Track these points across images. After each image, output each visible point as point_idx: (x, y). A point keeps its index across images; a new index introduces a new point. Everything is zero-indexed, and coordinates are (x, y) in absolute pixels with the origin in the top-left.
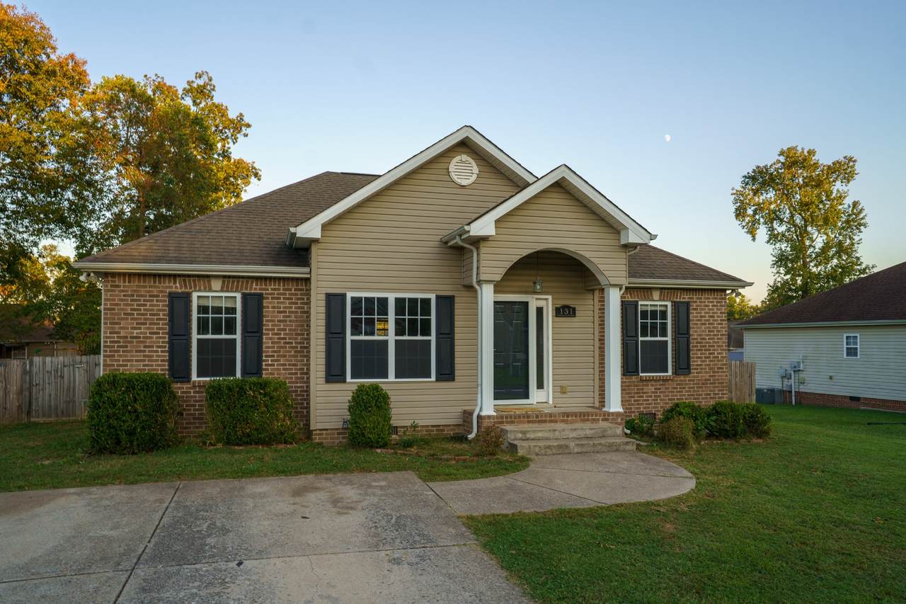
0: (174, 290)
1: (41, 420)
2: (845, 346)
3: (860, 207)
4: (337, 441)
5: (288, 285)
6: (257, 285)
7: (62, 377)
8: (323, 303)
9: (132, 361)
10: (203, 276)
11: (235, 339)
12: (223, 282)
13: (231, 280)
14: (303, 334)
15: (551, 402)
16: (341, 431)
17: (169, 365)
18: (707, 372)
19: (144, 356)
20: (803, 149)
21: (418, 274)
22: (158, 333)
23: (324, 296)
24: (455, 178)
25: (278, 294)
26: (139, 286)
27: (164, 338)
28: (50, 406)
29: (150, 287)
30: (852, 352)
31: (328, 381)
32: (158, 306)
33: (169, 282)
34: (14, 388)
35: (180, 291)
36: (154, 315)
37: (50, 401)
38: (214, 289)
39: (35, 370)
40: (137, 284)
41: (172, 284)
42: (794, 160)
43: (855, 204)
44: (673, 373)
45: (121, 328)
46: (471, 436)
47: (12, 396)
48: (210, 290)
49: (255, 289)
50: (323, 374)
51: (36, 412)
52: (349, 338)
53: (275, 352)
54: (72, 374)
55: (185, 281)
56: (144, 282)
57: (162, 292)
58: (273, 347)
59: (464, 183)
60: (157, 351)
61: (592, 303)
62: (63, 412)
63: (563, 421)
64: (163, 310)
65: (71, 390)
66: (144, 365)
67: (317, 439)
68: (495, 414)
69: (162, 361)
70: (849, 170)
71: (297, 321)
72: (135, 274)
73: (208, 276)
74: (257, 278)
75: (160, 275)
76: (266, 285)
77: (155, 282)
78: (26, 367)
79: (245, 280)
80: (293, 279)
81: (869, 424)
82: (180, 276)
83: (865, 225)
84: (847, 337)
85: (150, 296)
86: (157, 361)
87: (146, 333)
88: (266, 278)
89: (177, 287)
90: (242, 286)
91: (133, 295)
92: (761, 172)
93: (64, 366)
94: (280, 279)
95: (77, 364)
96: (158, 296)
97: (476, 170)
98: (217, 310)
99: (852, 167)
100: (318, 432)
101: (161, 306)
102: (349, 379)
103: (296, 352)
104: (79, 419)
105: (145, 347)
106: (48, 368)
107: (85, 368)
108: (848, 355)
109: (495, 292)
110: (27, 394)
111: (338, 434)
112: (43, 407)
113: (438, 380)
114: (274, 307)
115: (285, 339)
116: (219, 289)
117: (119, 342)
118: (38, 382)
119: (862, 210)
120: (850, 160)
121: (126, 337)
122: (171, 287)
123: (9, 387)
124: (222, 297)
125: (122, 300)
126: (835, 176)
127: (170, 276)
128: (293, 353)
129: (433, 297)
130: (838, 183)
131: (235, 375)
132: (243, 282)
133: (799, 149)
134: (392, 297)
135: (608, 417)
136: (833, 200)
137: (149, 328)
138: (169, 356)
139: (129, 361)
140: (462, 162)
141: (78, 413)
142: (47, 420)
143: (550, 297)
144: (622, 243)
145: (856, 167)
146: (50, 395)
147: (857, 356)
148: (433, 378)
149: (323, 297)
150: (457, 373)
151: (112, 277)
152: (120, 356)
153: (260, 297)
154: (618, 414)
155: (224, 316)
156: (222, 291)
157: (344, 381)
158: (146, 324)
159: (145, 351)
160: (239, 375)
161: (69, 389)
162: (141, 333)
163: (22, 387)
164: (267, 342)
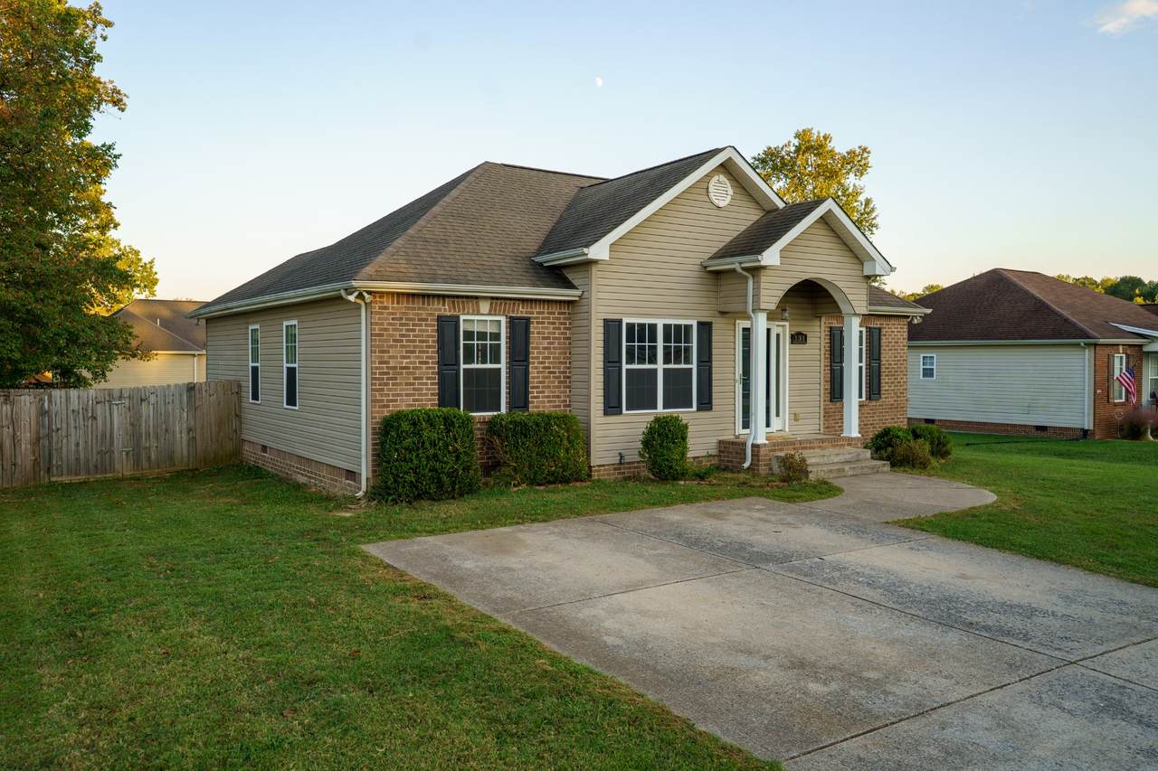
0: (442, 313)
1: (65, 479)
2: (922, 367)
3: (872, 206)
4: (613, 477)
5: (552, 308)
6: (523, 308)
7: (94, 418)
8: (601, 330)
9: (401, 395)
10: (472, 297)
11: (500, 369)
12: (491, 304)
13: (499, 302)
14: (566, 363)
15: (787, 430)
16: (616, 466)
17: (439, 400)
18: (892, 397)
19: (414, 389)
20: (819, 133)
21: (679, 299)
22: (428, 363)
23: (602, 321)
24: (713, 198)
25: (543, 318)
26: (408, 308)
27: (434, 368)
28: (78, 460)
29: (419, 309)
30: (928, 373)
31: (606, 413)
32: (427, 331)
33: (439, 303)
34: (26, 436)
35: (448, 314)
36: (423, 342)
37: (77, 452)
38: (482, 312)
39: (54, 408)
40: (405, 305)
41: (440, 306)
42: (810, 145)
43: (868, 202)
44: (866, 399)
45: (390, 357)
46: (746, 465)
47: (25, 446)
48: (478, 313)
49: (522, 312)
50: (601, 406)
51: (57, 468)
52: (625, 367)
53: (540, 382)
54: (108, 414)
55: (453, 302)
56: (413, 303)
57: (431, 315)
58: (538, 377)
59: (722, 204)
60: (426, 384)
61: (817, 329)
62: (96, 467)
63: (819, 447)
64: (433, 336)
65: (108, 437)
66: (414, 400)
67: (595, 476)
68: (767, 442)
69: (432, 394)
70: (863, 161)
71: (560, 348)
72: (403, 294)
73: (477, 298)
74: (523, 300)
75: (429, 296)
76: (531, 308)
77: (423, 304)
78: (43, 404)
79: (512, 302)
80: (556, 301)
81: (968, 445)
82: (449, 296)
83: (876, 226)
84: (924, 357)
85: (419, 320)
86: (426, 394)
87: (415, 363)
88: (531, 300)
89: (446, 310)
90: (509, 308)
91: (402, 319)
92: (772, 154)
93: (97, 403)
94: (544, 301)
95: (115, 400)
96: (426, 320)
97: (731, 192)
98: (482, 336)
99: (866, 158)
100: (597, 468)
101: (431, 331)
102: (624, 411)
103: (559, 382)
104: (120, 475)
105: (415, 379)
106: (74, 405)
107: (127, 404)
108: (924, 376)
109: (768, 319)
110: (47, 443)
111: (615, 469)
112: (68, 460)
113: (699, 409)
114: (539, 333)
115: (549, 368)
116: (487, 312)
117: (388, 373)
118: (58, 426)
119: (873, 209)
120: (865, 150)
121: (395, 368)
122: (440, 310)
123: (19, 433)
124: (474, 321)
125: (390, 324)
126: (849, 167)
127: (439, 296)
128: (556, 384)
129: (694, 323)
130: (851, 176)
131: (500, 410)
132: (510, 304)
133: (815, 131)
134: (660, 323)
135: (850, 441)
136: (848, 195)
137: (418, 357)
138: (439, 389)
139: (398, 395)
140: (719, 182)
141: (117, 466)
142: (76, 479)
143: (787, 324)
144: (865, 274)
145: (870, 159)
146: (78, 444)
147: (933, 376)
148: (695, 408)
149: (601, 323)
150: (714, 402)
151: (380, 297)
152: (389, 390)
153: (527, 321)
154: (858, 439)
155: (488, 342)
156: (489, 314)
157: (621, 413)
158: (414, 352)
159: (413, 384)
160: (504, 410)
161: (104, 435)
162: (411, 363)
163: (38, 432)
164: (533, 373)
